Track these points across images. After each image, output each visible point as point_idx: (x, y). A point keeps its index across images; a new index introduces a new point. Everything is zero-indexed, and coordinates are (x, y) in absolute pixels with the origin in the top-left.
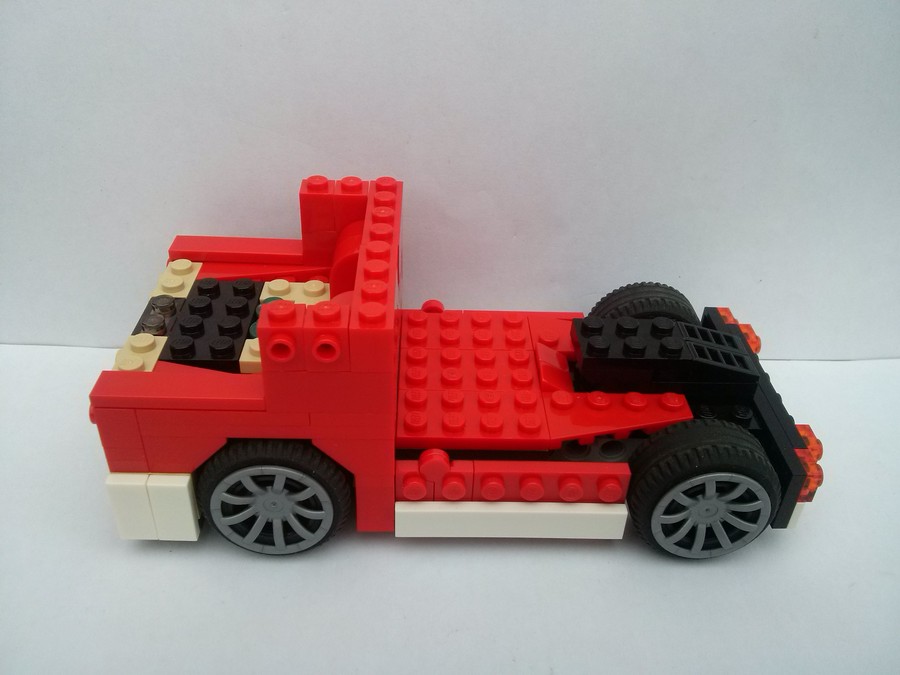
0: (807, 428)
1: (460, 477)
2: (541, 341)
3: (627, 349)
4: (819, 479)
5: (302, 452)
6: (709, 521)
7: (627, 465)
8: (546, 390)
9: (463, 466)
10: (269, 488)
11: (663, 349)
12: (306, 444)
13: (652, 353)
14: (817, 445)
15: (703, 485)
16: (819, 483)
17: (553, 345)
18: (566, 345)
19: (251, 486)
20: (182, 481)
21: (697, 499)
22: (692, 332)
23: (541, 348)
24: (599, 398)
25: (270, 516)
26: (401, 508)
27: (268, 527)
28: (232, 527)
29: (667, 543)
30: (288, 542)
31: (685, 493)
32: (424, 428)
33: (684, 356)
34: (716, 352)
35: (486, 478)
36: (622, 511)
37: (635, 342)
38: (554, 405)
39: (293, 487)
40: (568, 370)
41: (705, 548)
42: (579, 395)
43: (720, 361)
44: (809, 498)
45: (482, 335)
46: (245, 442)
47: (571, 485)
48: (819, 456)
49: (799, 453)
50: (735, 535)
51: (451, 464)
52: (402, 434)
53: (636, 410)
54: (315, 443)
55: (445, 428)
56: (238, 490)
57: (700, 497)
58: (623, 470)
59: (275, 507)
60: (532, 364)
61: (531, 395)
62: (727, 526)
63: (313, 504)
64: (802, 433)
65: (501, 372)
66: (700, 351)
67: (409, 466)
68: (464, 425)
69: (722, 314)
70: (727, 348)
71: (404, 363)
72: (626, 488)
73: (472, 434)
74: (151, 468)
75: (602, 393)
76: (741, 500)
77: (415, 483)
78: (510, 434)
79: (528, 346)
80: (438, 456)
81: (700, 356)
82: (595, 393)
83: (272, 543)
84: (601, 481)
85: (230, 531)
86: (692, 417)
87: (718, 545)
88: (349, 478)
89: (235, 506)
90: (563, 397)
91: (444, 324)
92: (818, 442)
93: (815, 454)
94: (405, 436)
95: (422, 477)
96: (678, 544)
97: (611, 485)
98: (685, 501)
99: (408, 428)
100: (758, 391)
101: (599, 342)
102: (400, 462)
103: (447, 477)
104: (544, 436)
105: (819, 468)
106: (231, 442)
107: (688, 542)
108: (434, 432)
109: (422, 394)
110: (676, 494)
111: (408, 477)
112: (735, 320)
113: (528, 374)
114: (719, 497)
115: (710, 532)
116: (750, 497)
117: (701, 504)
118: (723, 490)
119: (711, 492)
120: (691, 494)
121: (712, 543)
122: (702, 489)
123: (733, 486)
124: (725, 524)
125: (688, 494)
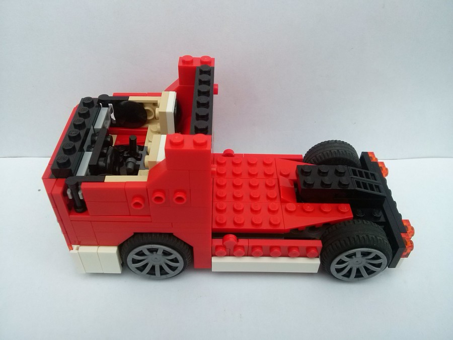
0: (407, 221)
1: (242, 247)
2: (281, 174)
3: (323, 184)
4: (412, 247)
5: (169, 239)
6: (358, 266)
7: (321, 241)
8: (283, 202)
9: (243, 242)
10: (155, 253)
11: (340, 183)
12: (171, 235)
13: (335, 186)
14: (411, 230)
15: (355, 253)
16: (412, 250)
17: (287, 176)
18: (293, 176)
19: (147, 252)
20: (114, 250)
21: (352, 258)
22: (354, 173)
23: (281, 178)
24: (309, 207)
25: (154, 263)
26: (215, 260)
27: (153, 268)
28: (137, 268)
29: (339, 276)
30: (161, 274)
31: (346, 256)
32: (225, 223)
33: (350, 188)
34: (366, 184)
35: (254, 248)
36: (317, 262)
37: (327, 180)
38: (287, 210)
39: (166, 253)
40: (293, 187)
41: (356, 277)
42: (299, 205)
43: (367, 189)
44: (407, 256)
45: (253, 170)
46: (142, 234)
47: (294, 251)
48: (413, 235)
49: (403, 235)
50: (370, 273)
51: (238, 241)
52: (215, 226)
53: (326, 213)
54: (174, 234)
55: (235, 223)
56: (141, 254)
57: (354, 257)
58: (318, 244)
59: (156, 259)
60: (276, 188)
61: (276, 205)
62: (366, 269)
63: (175, 260)
64: (405, 224)
65: (261, 192)
66: (358, 184)
67: (218, 242)
68: (244, 222)
69: (370, 155)
70: (371, 181)
71: (215, 186)
72: (320, 252)
73: (248, 226)
74: (99, 244)
75: (310, 204)
76: (374, 259)
77: (221, 250)
78: (266, 226)
79: (275, 176)
80: (232, 237)
81: (358, 187)
82: (307, 204)
83: (155, 274)
84: (308, 249)
85: (136, 269)
86: (353, 216)
87: (362, 276)
88: (191, 248)
89: (138, 260)
90: (292, 206)
91: (234, 164)
92: (412, 229)
93: (410, 235)
94: (217, 227)
95: (224, 247)
96: (344, 276)
97: (313, 251)
98: (346, 259)
99: (217, 223)
100: (386, 202)
101: (309, 180)
102: (214, 240)
103: (236, 247)
104: (281, 227)
105: (412, 243)
106: (135, 234)
107: (348, 275)
108: (230, 226)
109: (224, 205)
110: (343, 257)
111: (217, 247)
112: (376, 159)
113: (274, 193)
114: (362, 257)
115: (358, 271)
116: (377, 257)
117: (354, 259)
118: (364, 254)
119: (359, 255)
120: (349, 256)
121: (359, 275)
122: (354, 254)
123: (369, 253)
124: (365, 267)
125: (348, 256)
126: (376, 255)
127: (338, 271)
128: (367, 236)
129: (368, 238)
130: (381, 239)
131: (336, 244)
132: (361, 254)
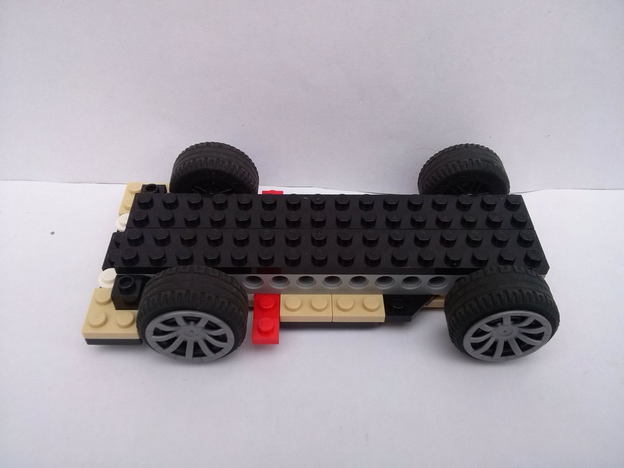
6: (506, 338)
21: (497, 326)
29: (477, 354)
41: (503, 355)
50: (526, 348)
56: (171, 322)
57: (499, 324)
62: (519, 342)
76: (531, 326)
87: (512, 353)
96: (485, 353)
98: (488, 328)
107: (491, 352)
110: (482, 325)
114: (513, 324)
115: (507, 345)
116: (536, 324)
117: (500, 328)
118: (516, 320)
119: (508, 322)
120: (493, 324)
121: (508, 352)
122: (501, 320)
123: (523, 319)
124: (518, 340)
125: (489, 324)
126: (535, 321)
127: (476, 346)
128: (520, 291)
129: (522, 294)
130: (543, 295)
131: (471, 306)
132: (512, 320)
